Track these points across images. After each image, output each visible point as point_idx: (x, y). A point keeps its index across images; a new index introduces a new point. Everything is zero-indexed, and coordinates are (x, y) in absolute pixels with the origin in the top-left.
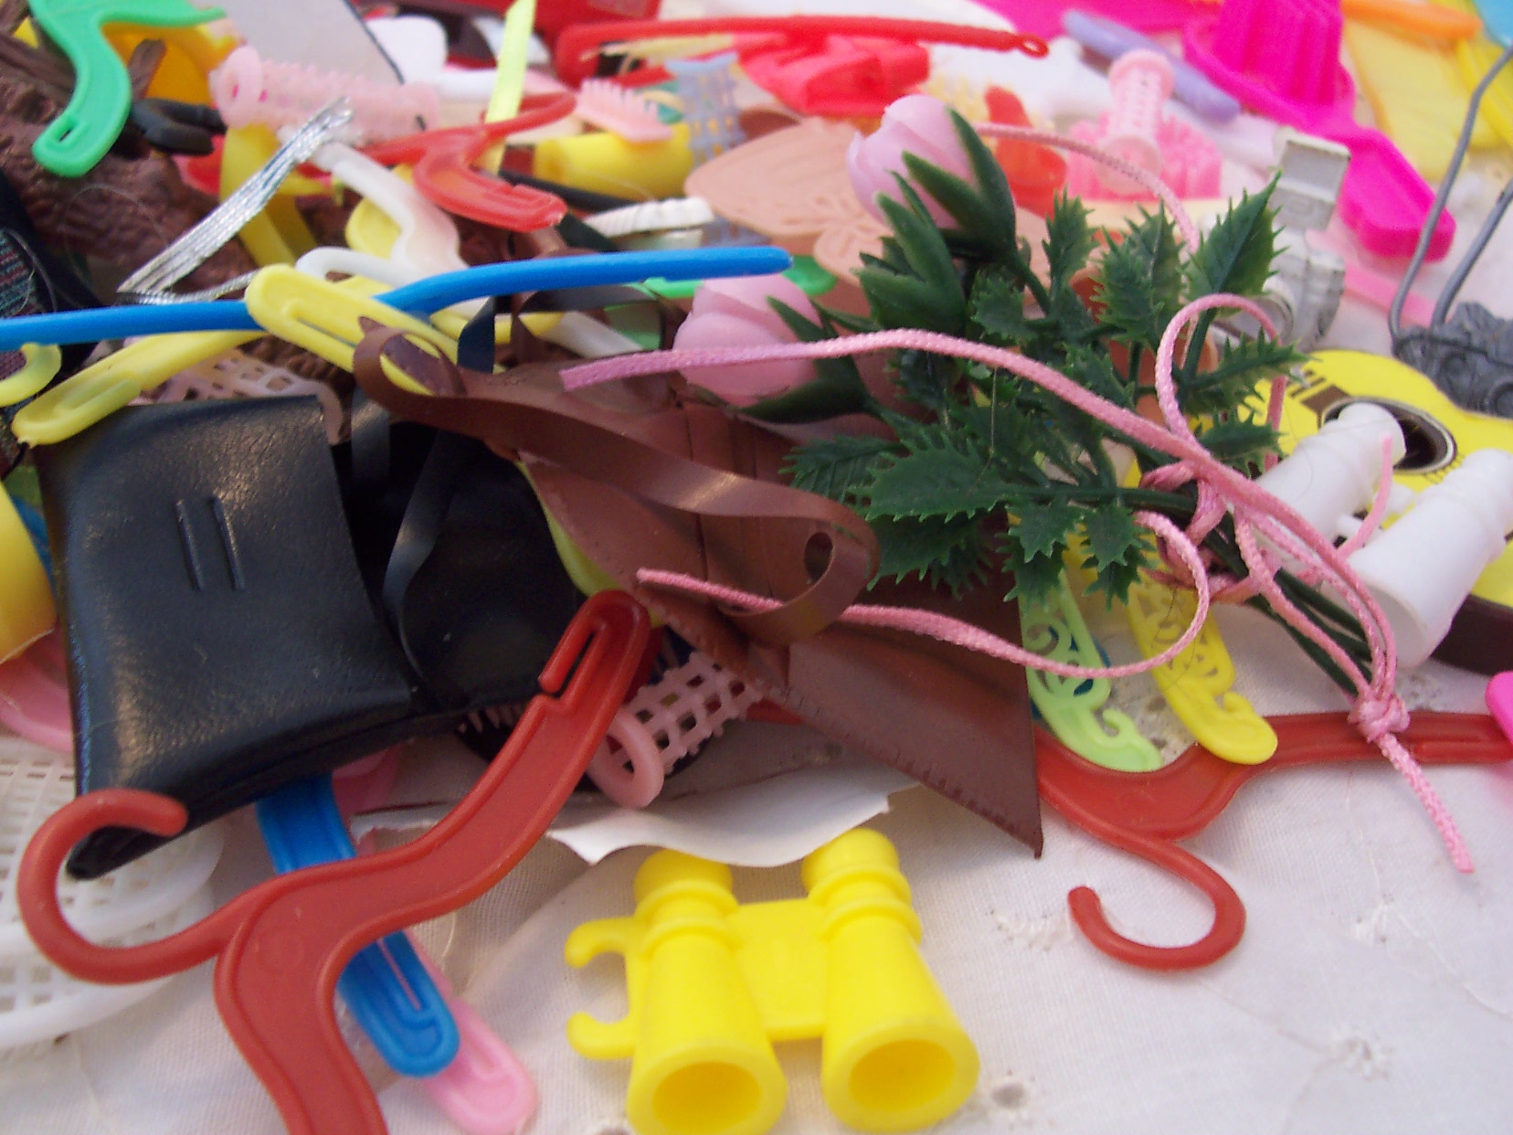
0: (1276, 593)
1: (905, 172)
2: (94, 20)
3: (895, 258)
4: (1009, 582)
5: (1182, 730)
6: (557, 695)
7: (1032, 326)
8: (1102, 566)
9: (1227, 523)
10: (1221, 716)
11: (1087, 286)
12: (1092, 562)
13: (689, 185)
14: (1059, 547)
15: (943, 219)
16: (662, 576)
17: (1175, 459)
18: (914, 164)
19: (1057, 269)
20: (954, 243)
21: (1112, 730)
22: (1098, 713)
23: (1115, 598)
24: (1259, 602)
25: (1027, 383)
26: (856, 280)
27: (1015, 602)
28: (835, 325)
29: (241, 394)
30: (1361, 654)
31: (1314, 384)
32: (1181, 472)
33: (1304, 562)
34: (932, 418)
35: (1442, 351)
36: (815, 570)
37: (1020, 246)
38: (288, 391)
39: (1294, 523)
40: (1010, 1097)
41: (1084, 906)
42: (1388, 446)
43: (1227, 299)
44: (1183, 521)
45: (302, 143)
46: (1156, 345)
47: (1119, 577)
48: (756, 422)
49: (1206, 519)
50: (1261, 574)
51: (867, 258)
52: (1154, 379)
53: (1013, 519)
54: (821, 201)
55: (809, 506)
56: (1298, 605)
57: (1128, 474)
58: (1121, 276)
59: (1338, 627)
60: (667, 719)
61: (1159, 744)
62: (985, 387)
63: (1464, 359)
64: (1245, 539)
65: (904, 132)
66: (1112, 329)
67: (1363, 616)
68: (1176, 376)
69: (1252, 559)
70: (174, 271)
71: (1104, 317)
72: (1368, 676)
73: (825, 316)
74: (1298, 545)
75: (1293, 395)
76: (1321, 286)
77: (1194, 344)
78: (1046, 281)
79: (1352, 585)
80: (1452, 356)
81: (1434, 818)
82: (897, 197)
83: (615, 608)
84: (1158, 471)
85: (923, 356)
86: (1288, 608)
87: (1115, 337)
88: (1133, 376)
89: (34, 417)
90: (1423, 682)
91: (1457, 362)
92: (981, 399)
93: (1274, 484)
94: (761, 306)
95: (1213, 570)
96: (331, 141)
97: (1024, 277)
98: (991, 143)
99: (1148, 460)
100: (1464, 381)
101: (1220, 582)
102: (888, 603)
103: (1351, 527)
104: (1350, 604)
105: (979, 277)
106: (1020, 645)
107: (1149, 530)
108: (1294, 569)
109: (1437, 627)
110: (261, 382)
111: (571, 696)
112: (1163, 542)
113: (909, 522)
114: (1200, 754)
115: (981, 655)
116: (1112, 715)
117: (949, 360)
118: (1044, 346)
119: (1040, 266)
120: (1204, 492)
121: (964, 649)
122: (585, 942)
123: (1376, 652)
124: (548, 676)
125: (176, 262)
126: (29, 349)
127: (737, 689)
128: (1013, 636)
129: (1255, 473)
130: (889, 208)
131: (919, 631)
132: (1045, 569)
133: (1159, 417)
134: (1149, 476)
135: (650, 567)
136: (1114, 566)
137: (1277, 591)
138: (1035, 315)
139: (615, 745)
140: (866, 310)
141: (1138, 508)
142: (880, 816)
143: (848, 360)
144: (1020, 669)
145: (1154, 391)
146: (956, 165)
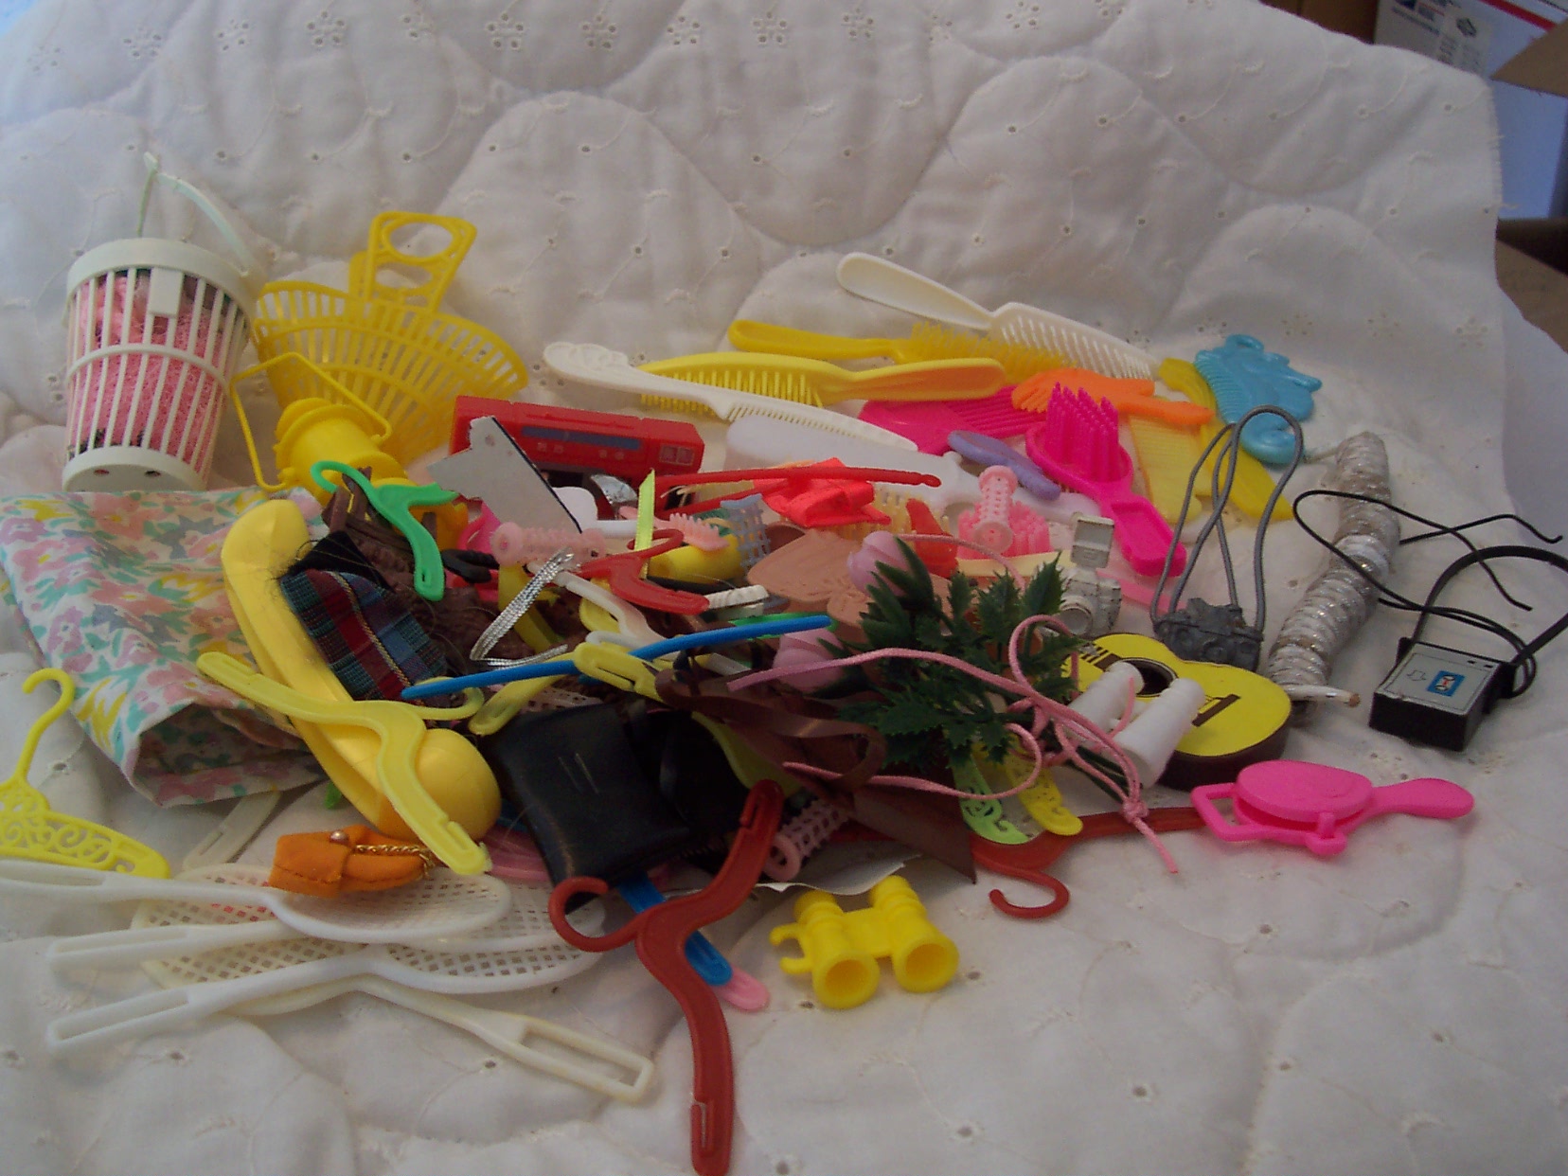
0: (1076, 757)
1: (876, 570)
2: (405, 506)
3: (876, 613)
4: (946, 761)
5: (1037, 824)
6: (749, 826)
7: (947, 639)
8: (990, 748)
9: (1050, 726)
10: (1056, 817)
11: (971, 617)
12: (985, 748)
13: (750, 577)
14: (969, 742)
15: (896, 591)
16: (794, 764)
17: (1021, 697)
18: (880, 566)
19: (956, 610)
20: (904, 603)
21: (1003, 829)
22: (997, 824)
23: (998, 764)
24: (1070, 763)
25: (948, 667)
26: (860, 626)
27: (950, 770)
28: (850, 649)
29: (559, 707)
30: (1123, 784)
31: (1101, 654)
32: (1025, 703)
33: (1091, 742)
34: (901, 689)
35: (1175, 628)
36: (861, 756)
37: (936, 599)
38: (584, 704)
39: (1084, 723)
40: (974, 976)
41: (997, 897)
42: (1132, 681)
43: (1041, 617)
44: (1028, 726)
45: (547, 573)
46: (1008, 644)
47: (999, 753)
48: (816, 699)
49: (1040, 724)
50: (1069, 749)
51: (862, 614)
52: (1008, 660)
53: (946, 732)
54: (826, 581)
55: (854, 728)
56: (1089, 762)
57: (999, 705)
58: (987, 609)
59: (1111, 772)
60: (799, 836)
61: (1029, 836)
62: (927, 671)
63: (1187, 631)
64: (1060, 733)
65: (874, 550)
66: (986, 637)
67: (1121, 764)
68: (1019, 657)
69: (1064, 742)
70: (487, 646)
71: (982, 632)
72: (1127, 793)
73: (845, 644)
74: (1088, 733)
75: (1084, 658)
76: (1107, 598)
77: (1027, 640)
78: (950, 615)
79: (1116, 751)
80: (1179, 631)
81: (1162, 855)
82: (875, 585)
83: (767, 787)
84: (1015, 704)
85: (894, 660)
86: (1082, 763)
87: (988, 641)
88: (999, 659)
89: (480, 722)
90: (1161, 797)
91: (1183, 633)
92: (924, 677)
93: (1078, 707)
94: (815, 643)
95: (1046, 750)
96: (563, 571)
97: (940, 616)
98: (911, 545)
99: (1010, 698)
100: (1188, 644)
101: (1050, 756)
102: (891, 775)
103: (1115, 723)
104: (1115, 758)
105: (918, 619)
106: (955, 789)
107: (1011, 731)
108: (1088, 746)
109: (1159, 767)
110: (568, 700)
111: (755, 827)
112: (1020, 736)
113: (899, 736)
114: (1048, 835)
115: (937, 794)
116: (1003, 823)
117: (907, 660)
118: (953, 649)
119: (947, 609)
120: (1038, 712)
121: (929, 793)
122: (778, 934)
123: (1129, 780)
124: (744, 819)
125: (487, 641)
126: (468, 691)
127: (835, 815)
128: (952, 785)
129: (1067, 703)
130: (872, 590)
131: (908, 786)
132: (963, 752)
133: (1013, 678)
134: (1011, 707)
135: (789, 761)
136: (996, 748)
137: (1077, 756)
138: (946, 633)
139: (774, 851)
140: (865, 640)
141: (1005, 722)
142: (901, 869)
143: (858, 666)
144: (955, 800)
145: (1009, 666)
146: (900, 563)
